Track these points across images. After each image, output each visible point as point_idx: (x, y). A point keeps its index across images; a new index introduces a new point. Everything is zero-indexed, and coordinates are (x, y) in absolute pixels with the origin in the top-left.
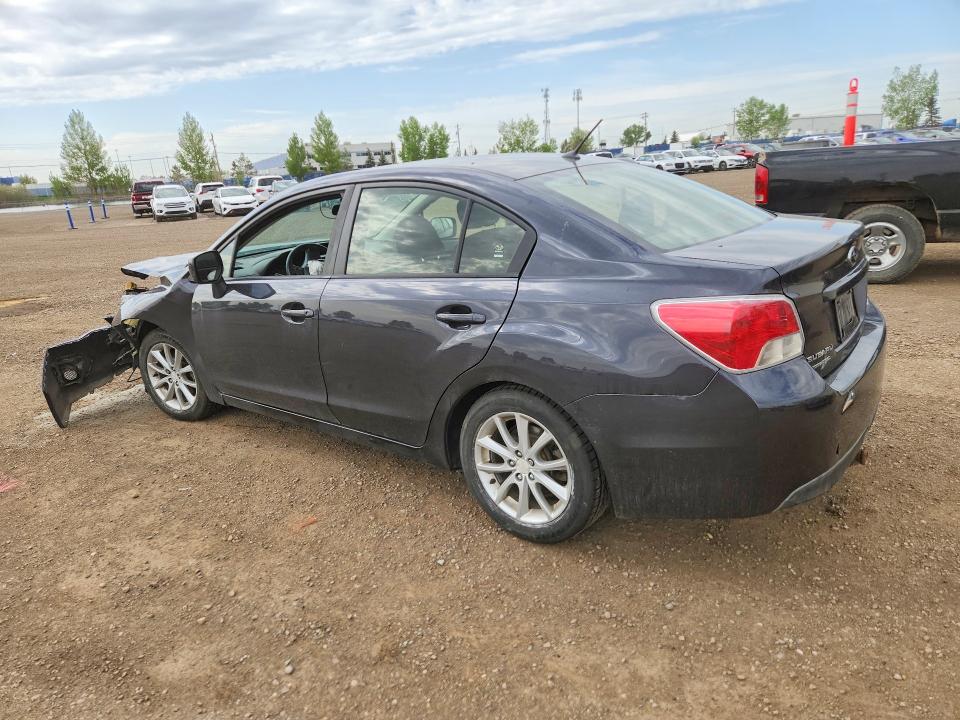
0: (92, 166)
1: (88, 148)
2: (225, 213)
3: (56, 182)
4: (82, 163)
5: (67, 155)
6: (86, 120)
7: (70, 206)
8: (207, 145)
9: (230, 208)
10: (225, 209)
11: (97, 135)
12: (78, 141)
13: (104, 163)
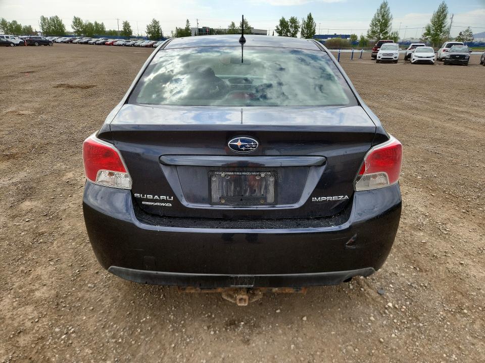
0: (382, 31)
1: (383, 21)
2: (413, 62)
3: (362, 38)
4: (378, 29)
5: (373, 25)
6: (388, 6)
7: (363, 51)
8: (448, 21)
9: (417, 59)
10: (414, 59)
11: (390, 15)
12: (380, 18)
13: (388, 29)
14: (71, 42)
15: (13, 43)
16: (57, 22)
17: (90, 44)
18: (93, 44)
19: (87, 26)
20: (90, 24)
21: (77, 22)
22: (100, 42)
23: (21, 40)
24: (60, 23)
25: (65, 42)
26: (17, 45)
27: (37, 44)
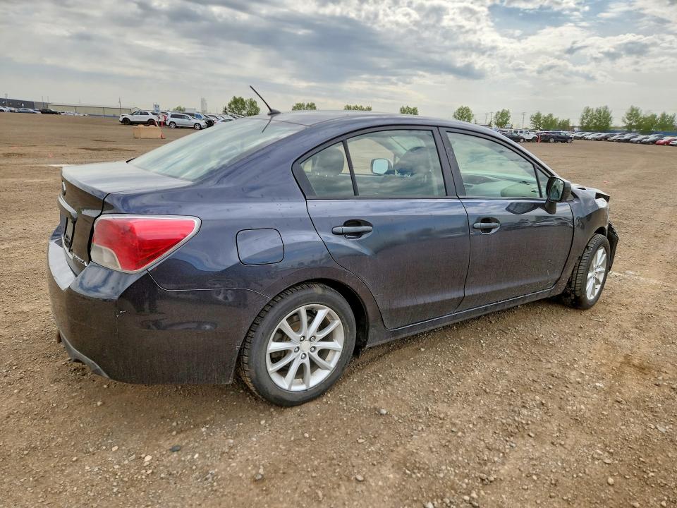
14: (606, 139)
15: (523, 138)
16: (604, 114)
17: (632, 142)
18: (636, 142)
19: (645, 119)
20: (654, 116)
21: (633, 114)
22: (648, 140)
23: (535, 136)
24: (608, 115)
25: (597, 140)
26: (529, 141)
27: (552, 140)
